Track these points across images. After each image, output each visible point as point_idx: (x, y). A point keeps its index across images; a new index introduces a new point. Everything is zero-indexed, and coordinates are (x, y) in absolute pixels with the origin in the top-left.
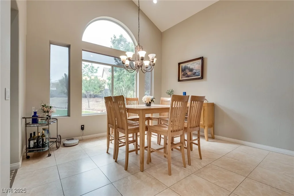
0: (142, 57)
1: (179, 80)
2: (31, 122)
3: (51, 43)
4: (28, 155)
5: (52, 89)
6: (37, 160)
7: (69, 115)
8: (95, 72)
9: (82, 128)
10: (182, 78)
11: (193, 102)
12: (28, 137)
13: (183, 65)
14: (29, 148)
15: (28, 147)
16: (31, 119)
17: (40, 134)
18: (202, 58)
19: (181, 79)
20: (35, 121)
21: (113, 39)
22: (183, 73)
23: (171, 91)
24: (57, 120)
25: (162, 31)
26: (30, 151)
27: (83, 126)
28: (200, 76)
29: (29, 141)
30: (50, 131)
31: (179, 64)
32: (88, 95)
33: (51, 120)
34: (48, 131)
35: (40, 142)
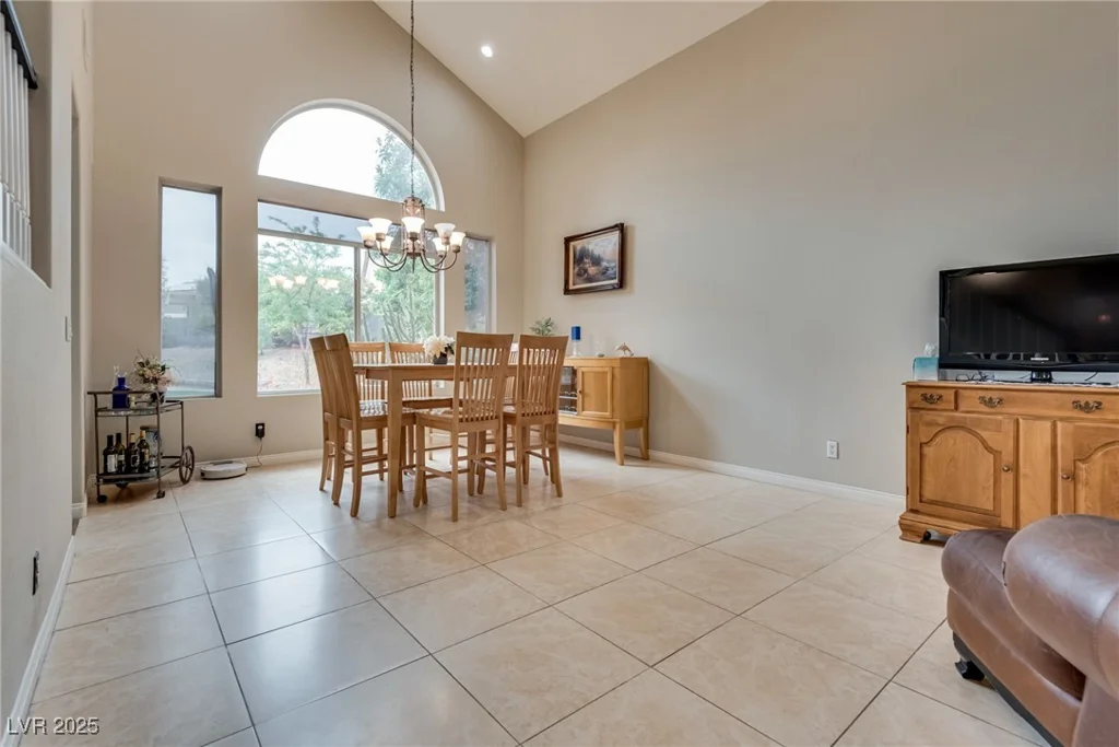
0: (411, 233)
1: (567, 291)
2: (110, 405)
3: (163, 183)
4: (101, 494)
5: (172, 314)
6: (127, 505)
7: (218, 394)
8: (328, 255)
9: (260, 433)
10: (574, 284)
11: (529, 352)
12: (103, 445)
13: (578, 244)
14: (106, 472)
15: (101, 471)
16: (111, 396)
17: (134, 439)
18: (621, 228)
19: (571, 287)
20: (120, 400)
21: (384, 143)
22: (577, 269)
23: (543, 323)
24: (182, 403)
25: (524, 136)
26: (107, 482)
27: (260, 427)
28: (616, 281)
29: (107, 453)
30: (162, 434)
31: (568, 240)
32: (304, 340)
33: (165, 404)
34: (157, 434)
35: (135, 458)
